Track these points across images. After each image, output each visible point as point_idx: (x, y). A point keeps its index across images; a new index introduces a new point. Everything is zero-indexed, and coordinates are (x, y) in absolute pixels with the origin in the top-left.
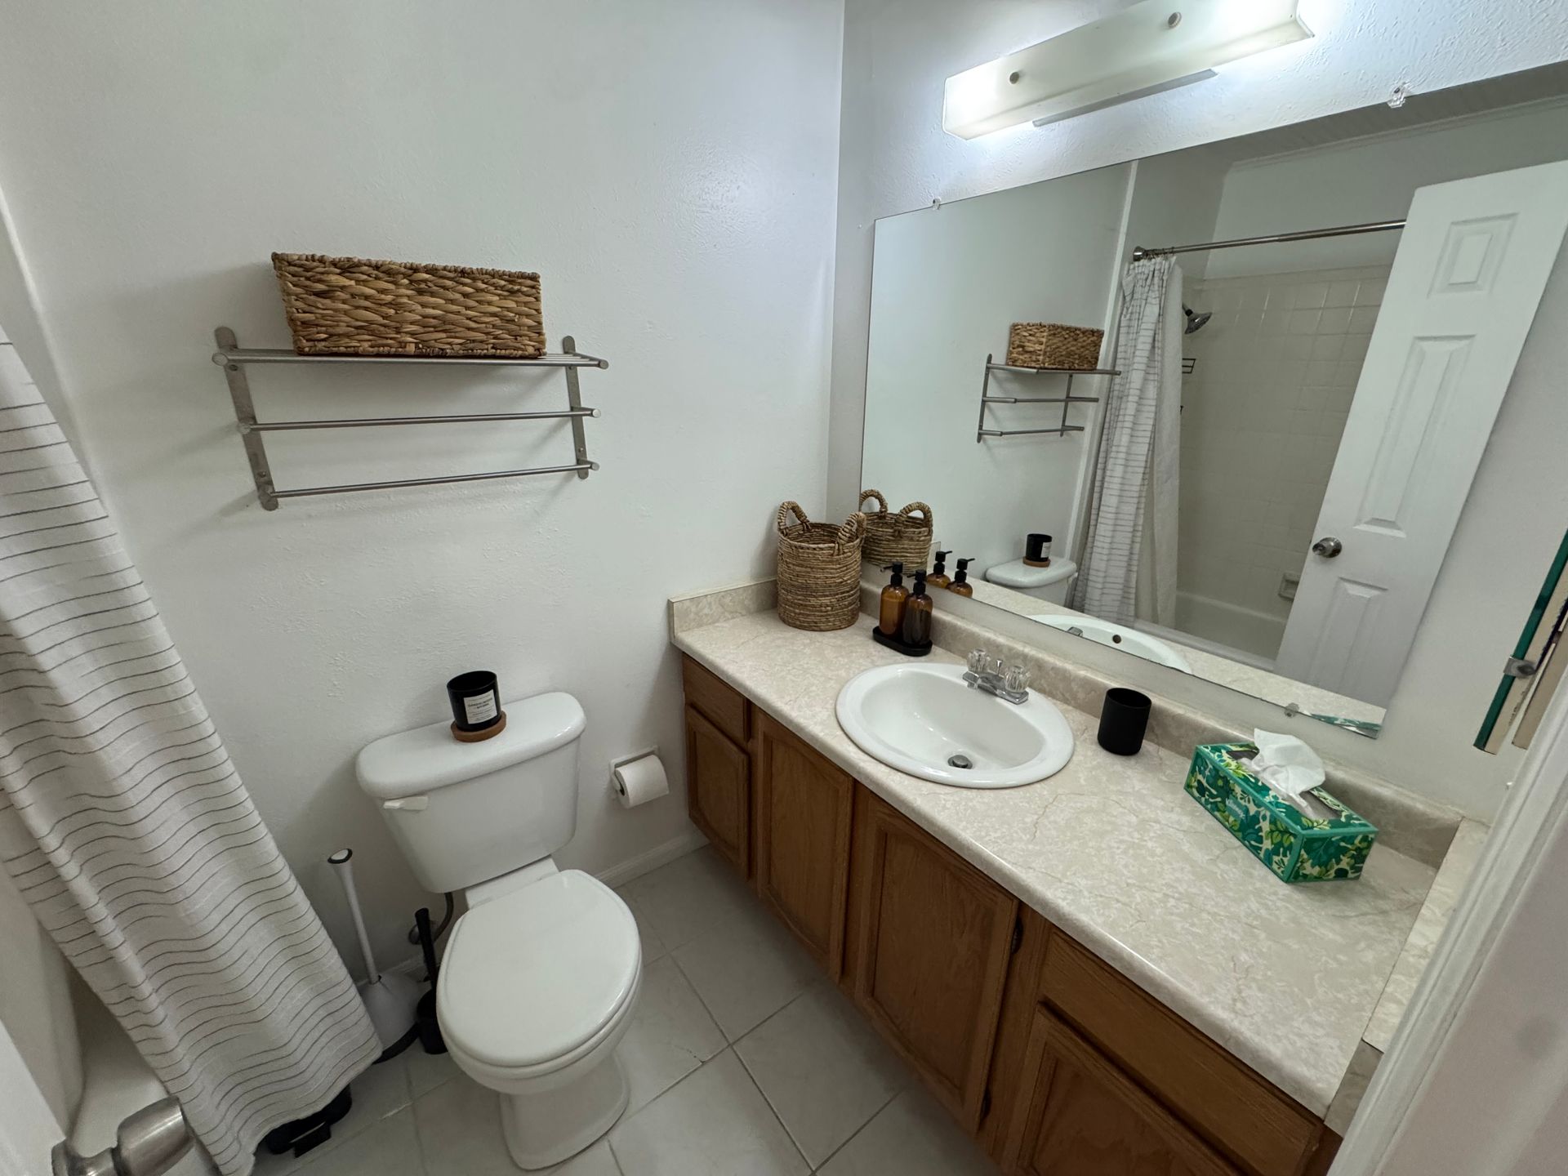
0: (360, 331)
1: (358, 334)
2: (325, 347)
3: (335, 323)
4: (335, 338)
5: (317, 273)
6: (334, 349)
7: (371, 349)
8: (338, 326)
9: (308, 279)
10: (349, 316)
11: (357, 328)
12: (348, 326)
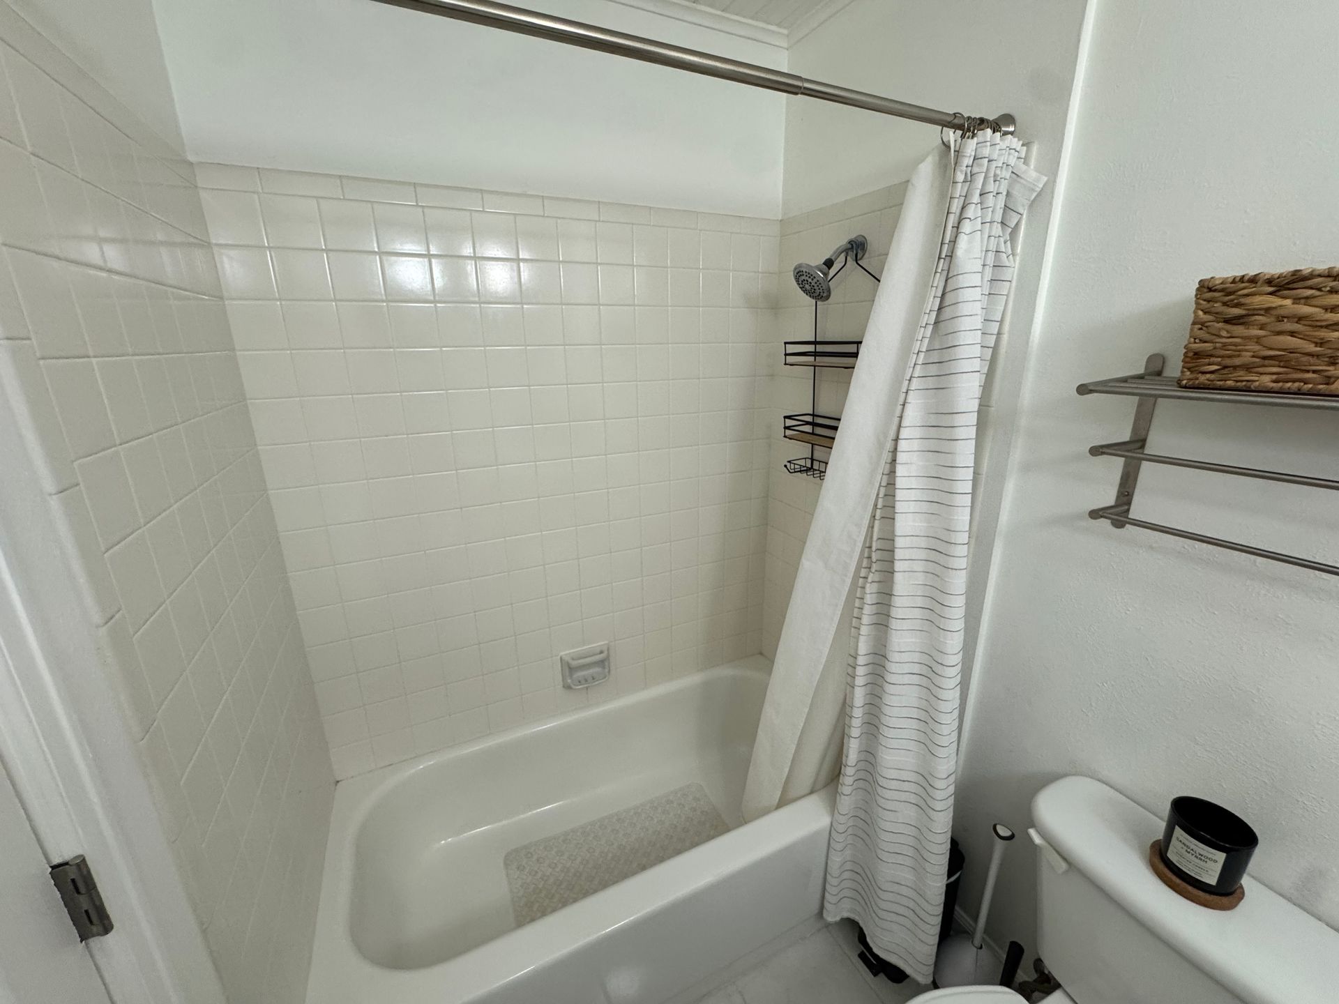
0: (1267, 362)
1: (1264, 366)
2: (1208, 380)
3: (1238, 353)
4: (1226, 371)
5: (1240, 296)
6: (1218, 383)
7: (1274, 385)
8: (1239, 356)
9: (1225, 304)
10: (1261, 345)
11: (1265, 358)
12: (1253, 357)
